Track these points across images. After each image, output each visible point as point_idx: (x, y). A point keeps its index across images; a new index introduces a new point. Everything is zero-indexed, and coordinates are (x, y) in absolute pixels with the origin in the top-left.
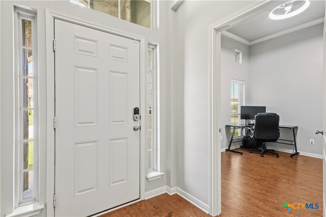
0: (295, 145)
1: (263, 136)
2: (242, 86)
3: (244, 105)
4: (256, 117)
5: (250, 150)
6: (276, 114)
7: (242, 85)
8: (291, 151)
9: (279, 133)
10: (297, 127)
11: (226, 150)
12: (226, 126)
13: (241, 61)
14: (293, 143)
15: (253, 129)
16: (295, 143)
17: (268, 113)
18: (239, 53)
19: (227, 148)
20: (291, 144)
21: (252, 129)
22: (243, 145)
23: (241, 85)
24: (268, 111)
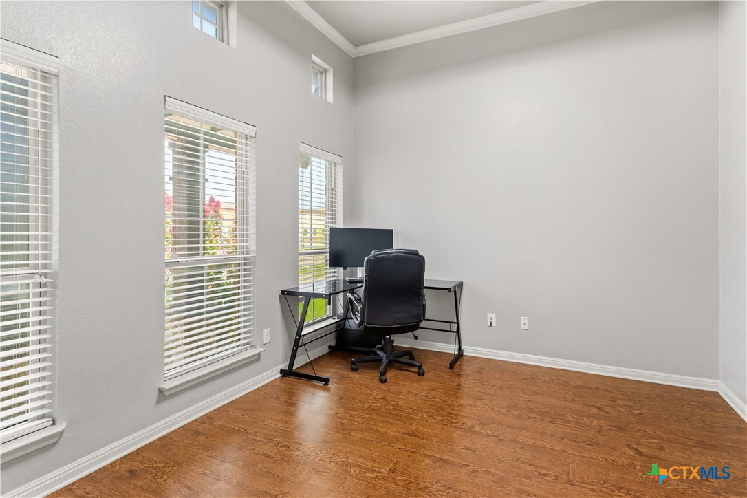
0: (458, 332)
1: (385, 320)
2: (335, 170)
3: (340, 225)
4: (367, 261)
5: (353, 363)
6: (415, 253)
7: (335, 166)
8: (451, 349)
9: (424, 306)
10: (460, 285)
11: (282, 371)
12: (283, 292)
13: (330, 97)
14: (454, 327)
15: (359, 300)
16: (458, 328)
17: (398, 251)
18: (326, 71)
19: (285, 366)
20: (450, 331)
21: (356, 300)
22: (337, 343)
23: (333, 167)
24: (399, 244)
